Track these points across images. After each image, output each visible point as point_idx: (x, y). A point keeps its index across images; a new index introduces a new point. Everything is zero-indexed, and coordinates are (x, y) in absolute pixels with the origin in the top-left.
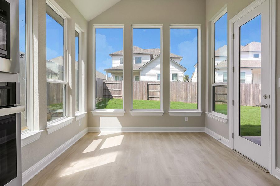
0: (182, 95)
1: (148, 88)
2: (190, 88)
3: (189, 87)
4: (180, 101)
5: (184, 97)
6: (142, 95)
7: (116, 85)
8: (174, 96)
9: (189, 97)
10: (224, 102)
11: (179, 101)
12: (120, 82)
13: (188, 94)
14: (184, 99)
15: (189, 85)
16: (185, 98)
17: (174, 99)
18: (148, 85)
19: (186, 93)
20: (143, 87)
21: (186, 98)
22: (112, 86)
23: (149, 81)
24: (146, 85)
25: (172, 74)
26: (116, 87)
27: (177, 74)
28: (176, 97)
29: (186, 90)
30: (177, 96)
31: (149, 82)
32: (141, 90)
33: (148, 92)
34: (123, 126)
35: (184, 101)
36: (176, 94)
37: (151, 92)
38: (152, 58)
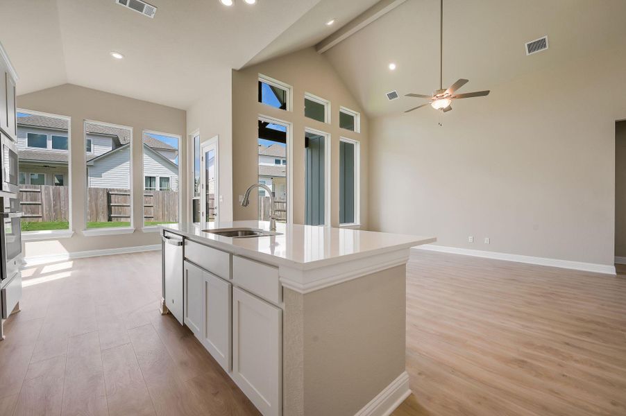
1: (109, 201)
6: (95, 212)
7: (24, 193)
12: (35, 188)
18: (109, 196)
20: (97, 199)
22: (29, 196)
23: (112, 188)
24: (105, 195)
25: (160, 178)
26: (24, 198)
27: (168, 178)
30: (166, 213)
31: (111, 190)
32: (93, 204)
33: (109, 208)
34: (69, 251)
36: (163, 211)
37: (116, 207)
38: (117, 144)
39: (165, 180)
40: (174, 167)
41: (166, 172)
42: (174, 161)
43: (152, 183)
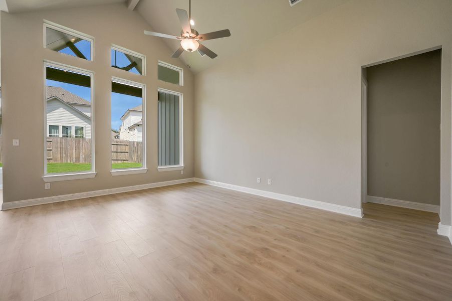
0: (72, 154)
2: (83, 146)
3: (81, 145)
4: (69, 162)
5: (74, 156)
8: (59, 156)
9: (82, 156)
10: (125, 160)
11: (67, 160)
13: (80, 153)
14: (74, 159)
15: (81, 142)
16: (76, 158)
17: (59, 159)
19: (77, 152)
21: (78, 159)
27: (82, 127)
28: (61, 158)
29: (78, 148)
30: (64, 155)
35: (74, 161)
36: (61, 153)
39: (79, 130)
40: (87, 119)
41: (81, 123)
42: (89, 115)
43: (69, 132)
